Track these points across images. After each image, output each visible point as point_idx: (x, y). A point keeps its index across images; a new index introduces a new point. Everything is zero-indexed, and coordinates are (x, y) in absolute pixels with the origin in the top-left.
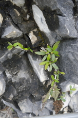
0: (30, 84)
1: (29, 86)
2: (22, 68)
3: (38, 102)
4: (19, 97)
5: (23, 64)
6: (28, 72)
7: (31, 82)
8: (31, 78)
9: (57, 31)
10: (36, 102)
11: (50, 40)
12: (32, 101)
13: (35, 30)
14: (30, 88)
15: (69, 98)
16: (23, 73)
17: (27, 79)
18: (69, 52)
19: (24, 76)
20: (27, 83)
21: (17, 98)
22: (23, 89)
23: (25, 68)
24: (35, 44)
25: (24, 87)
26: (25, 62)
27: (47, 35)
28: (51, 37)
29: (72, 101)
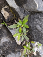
0: (11, 44)
1: (10, 46)
2: (4, 35)
3: (18, 53)
4: (5, 54)
5: (4, 32)
6: (9, 37)
7: (11, 43)
8: (12, 40)
9: (24, 6)
10: (17, 53)
11: (19, 15)
12: (14, 53)
13: (6, 7)
14: (12, 47)
15: (37, 48)
16: (5, 38)
17: (8, 41)
18: (37, 24)
19: (6, 40)
20: (9, 44)
21: (4, 54)
22: (7, 48)
23: (6, 35)
24: (8, 19)
25: (7, 47)
26: (5, 31)
27: (16, 11)
28: (20, 12)
29: (39, 49)
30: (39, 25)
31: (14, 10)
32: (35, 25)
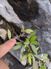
13: (1, 23)
24: (7, 38)
30: (49, 37)
31: (13, 25)
32: (44, 39)
